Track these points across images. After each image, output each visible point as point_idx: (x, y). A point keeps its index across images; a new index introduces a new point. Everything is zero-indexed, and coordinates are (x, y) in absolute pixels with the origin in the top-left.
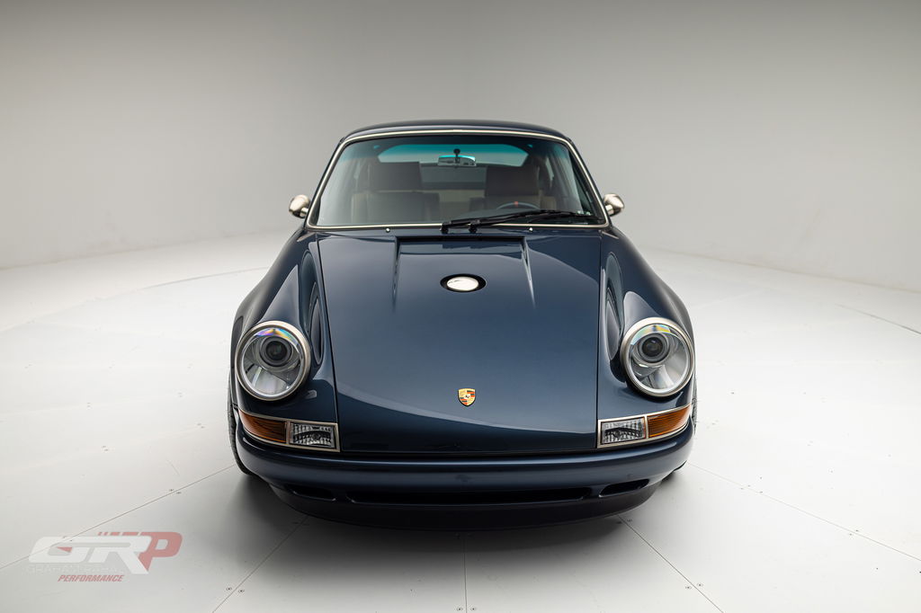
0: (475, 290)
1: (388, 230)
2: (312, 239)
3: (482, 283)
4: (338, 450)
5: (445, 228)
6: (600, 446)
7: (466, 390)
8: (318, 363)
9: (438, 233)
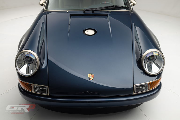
0: (93, 35)
1: (67, 12)
2: (45, 14)
3: (96, 32)
4: (49, 95)
5: (84, 11)
6: (134, 93)
7: (90, 74)
8: (42, 63)
9: (82, 13)
